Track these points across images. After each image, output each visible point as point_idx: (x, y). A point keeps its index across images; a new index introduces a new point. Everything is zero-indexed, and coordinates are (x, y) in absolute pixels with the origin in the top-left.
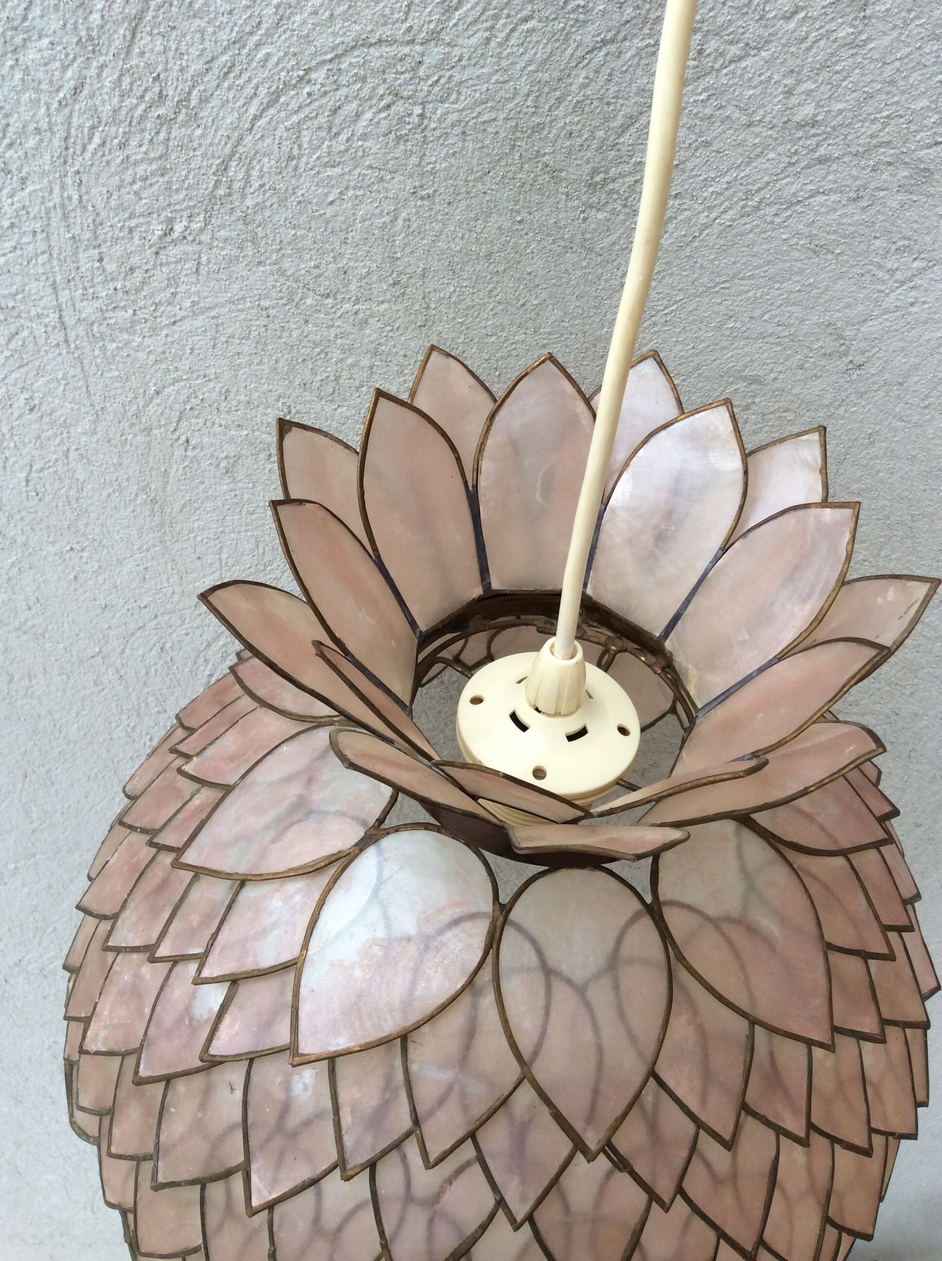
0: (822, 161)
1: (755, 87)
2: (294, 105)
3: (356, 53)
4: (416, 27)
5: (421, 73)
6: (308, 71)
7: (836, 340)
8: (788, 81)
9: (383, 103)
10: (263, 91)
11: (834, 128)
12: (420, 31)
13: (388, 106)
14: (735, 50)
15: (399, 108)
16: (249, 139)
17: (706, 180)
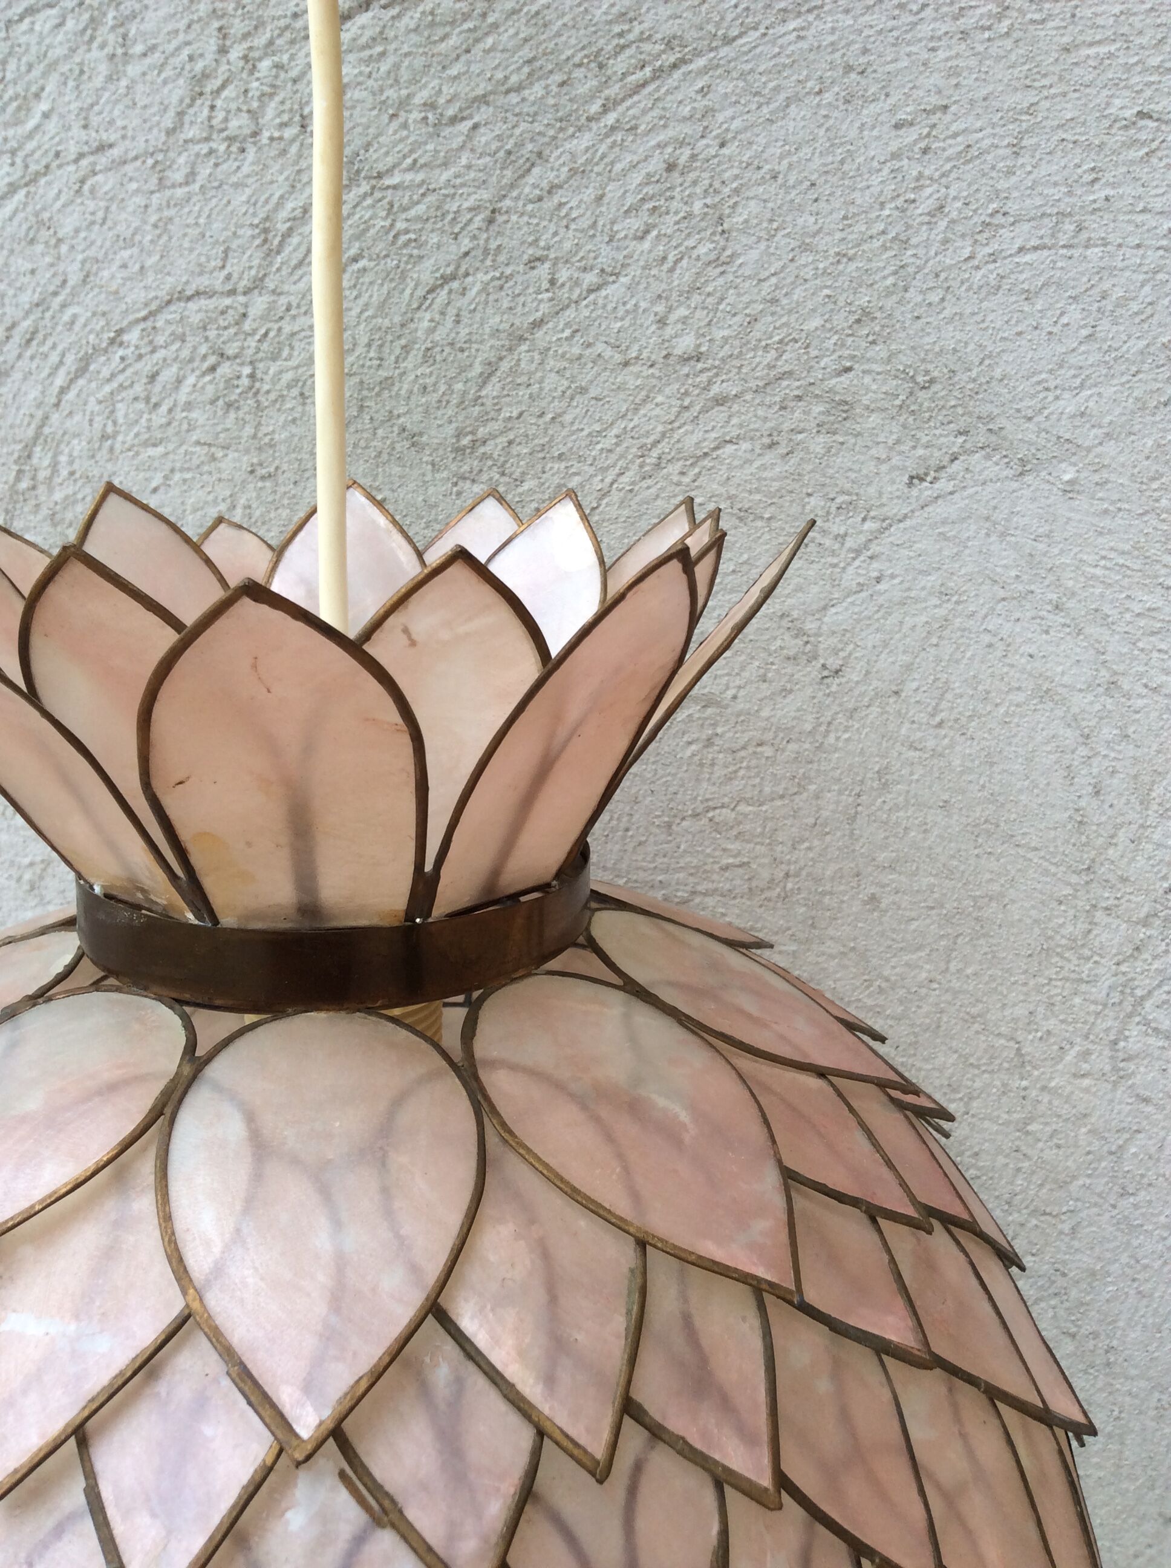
0: (721, 401)
1: (622, 319)
2: (105, 373)
3: (172, 308)
4: (235, 276)
5: (247, 326)
6: (120, 332)
7: (796, 636)
8: (660, 308)
9: (206, 365)
10: (70, 359)
11: (723, 360)
12: (240, 278)
13: (213, 369)
14: (590, 278)
15: (225, 369)
16: (55, 418)
17: (590, 434)
